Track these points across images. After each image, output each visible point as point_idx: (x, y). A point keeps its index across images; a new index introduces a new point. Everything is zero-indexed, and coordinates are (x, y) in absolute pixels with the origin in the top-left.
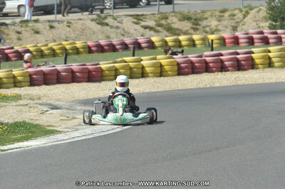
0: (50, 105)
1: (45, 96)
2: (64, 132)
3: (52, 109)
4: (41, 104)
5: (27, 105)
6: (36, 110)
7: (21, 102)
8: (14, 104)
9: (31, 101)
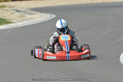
0: (17, 10)
1: (16, 6)
2: (15, 23)
3: (17, 12)
4: (13, 10)
5: (7, 10)
6: (10, 12)
7: (5, 9)
8: (1, 9)
9: (9, 8)
